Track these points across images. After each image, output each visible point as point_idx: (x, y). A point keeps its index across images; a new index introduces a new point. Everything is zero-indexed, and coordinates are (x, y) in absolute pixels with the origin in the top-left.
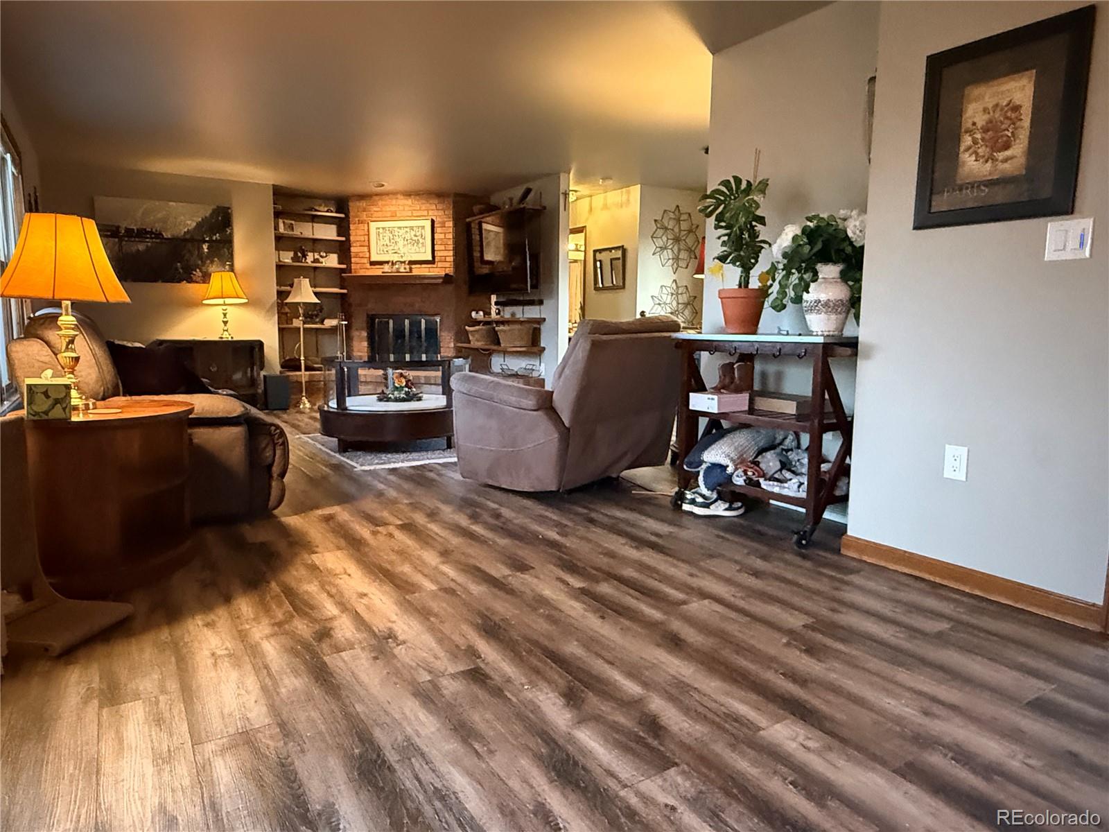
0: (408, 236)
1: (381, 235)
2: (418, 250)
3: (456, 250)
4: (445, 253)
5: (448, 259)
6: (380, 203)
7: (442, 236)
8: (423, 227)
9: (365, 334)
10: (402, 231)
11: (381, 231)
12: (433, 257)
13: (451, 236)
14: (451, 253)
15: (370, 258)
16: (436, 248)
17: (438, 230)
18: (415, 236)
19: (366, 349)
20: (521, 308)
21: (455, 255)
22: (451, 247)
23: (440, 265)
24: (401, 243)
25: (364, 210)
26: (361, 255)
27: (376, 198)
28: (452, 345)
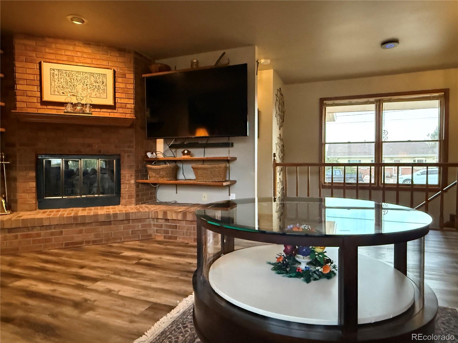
0: (88, 81)
1: (56, 77)
2: (98, 95)
3: (136, 99)
4: (126, 101)
5: (128, 106)
6: (54, 46)
7: (122, 86)
8: (105, 75)
9: (33, 174)
10: (80, 76)
11: (56, 72)
12: (115, 102)
13: (132, 86)
14: (132, 101)
15: (41, 97)
16: (117, 95)
17: (119, 80)
18: (96, 82)
19: (34, 189)
20: (203, 149)
21: (136, 103)
22: (132, 96)
23: (120, 110)
24: (80, 87)
25: (35, 50)
26: (29, 94)
27: (51, 40)
28: (133, 181)
